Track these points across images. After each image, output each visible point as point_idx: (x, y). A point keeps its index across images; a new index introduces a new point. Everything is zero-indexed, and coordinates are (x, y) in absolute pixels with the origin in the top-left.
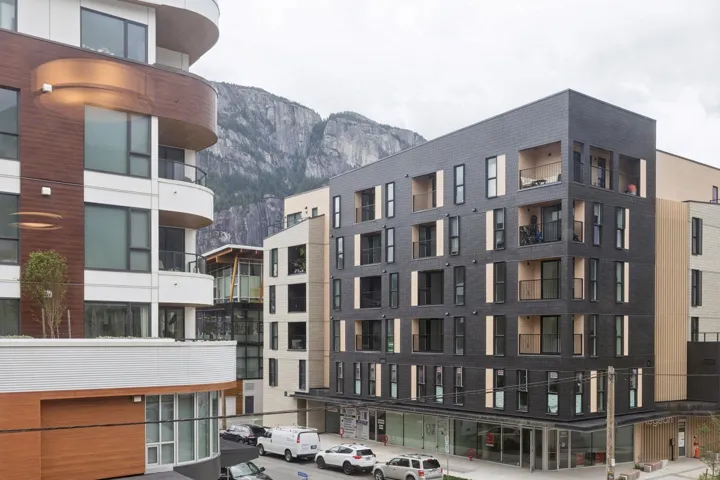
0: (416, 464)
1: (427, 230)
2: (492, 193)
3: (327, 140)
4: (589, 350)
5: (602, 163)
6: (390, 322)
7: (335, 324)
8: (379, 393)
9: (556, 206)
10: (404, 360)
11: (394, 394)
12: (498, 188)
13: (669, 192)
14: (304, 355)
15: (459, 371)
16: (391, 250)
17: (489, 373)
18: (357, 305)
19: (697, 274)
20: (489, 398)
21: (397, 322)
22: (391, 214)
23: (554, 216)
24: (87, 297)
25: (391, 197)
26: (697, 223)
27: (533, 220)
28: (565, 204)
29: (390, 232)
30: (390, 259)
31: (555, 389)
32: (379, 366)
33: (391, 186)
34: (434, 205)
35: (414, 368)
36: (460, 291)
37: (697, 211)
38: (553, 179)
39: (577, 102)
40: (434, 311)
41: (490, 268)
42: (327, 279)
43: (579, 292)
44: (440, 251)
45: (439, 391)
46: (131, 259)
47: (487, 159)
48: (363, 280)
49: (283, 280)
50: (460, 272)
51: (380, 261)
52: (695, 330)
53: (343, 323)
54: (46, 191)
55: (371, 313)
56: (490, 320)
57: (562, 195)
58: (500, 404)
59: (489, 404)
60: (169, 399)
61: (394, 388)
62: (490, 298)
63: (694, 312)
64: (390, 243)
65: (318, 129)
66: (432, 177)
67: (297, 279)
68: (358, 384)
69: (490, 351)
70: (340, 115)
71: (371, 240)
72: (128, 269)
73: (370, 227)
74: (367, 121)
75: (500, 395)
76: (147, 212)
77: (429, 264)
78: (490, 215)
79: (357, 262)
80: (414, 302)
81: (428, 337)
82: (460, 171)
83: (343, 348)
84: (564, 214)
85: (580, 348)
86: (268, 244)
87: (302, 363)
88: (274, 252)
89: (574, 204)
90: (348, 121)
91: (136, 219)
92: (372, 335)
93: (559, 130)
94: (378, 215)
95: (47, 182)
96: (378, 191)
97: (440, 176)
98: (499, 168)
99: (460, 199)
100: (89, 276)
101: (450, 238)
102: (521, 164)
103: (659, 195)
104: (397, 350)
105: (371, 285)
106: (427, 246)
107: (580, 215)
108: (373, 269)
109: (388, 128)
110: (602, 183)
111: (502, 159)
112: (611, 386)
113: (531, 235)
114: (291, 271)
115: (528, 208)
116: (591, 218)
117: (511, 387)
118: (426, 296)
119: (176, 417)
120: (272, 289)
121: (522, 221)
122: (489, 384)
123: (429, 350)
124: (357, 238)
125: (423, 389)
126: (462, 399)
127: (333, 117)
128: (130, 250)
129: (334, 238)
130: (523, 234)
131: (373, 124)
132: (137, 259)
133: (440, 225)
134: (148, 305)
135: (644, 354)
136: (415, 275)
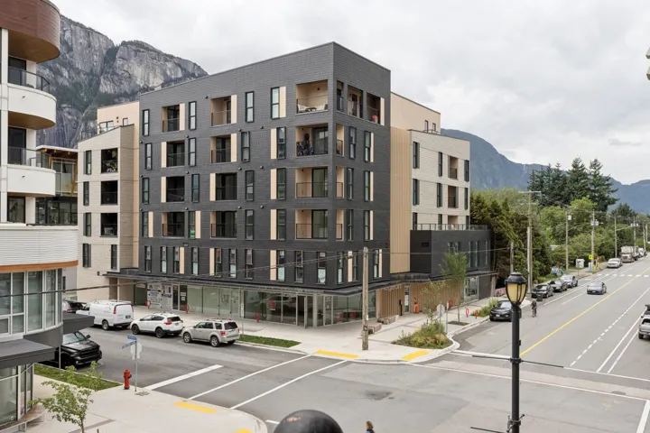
0: (219, 327)
1: (223, 141)
2: (275, 115)
3: (119, 62)
4: (347, 236)
5: (354, 99)
6: (191, 214)
7: (143, 215)
8: (182, 271)
9: (324, 128)
10: (205, 243)
11: (195, 272)
12: (280, 111)
13: (399, 121)
14: (116, 241)
15: (249, 253)
16: (193, 156)
17: (273, 253)
18: (163, 199)
19: (416, 181)
20: (273, 273)
21: (198, 214)
22: (193, 126)
23: (322, 135)
25: (193, 113)
26: (416, 145)
27: (306, 137)
28: (330, 127)
29: (193, 142)
30: (192, 163)
31: (323, 265)
32: (182, 249)
33: (193, 105)
34: (229, 121)
35: (212, 251)
36: (250, 190)
37: (417, 137)
38: (321, 108)
39: (340, 54)
40: (228, 205)
41: (274, 172)
42: (137, 177)
43: (340, 193)
44: (234, 158)
45: (233, 269)
47: (272, 89)
48: (169, 179)
49: (97, 178)
50: (251, 178)
51: (183, 164)
52: (415, 222)
53: (151, 214)
55: (176, 206)
56: (273, 213)
57: (328, 119)
58: (282, 277)
59: (273, 277)
60: (20, 277)
61: (195, 267)
62: (273, 196)
63: (414, 209)
64: (193, 149)
65: (111, 53)
66: (227, 100)
67: (109, 177)
68: (164, 264)
69: (273, 236)
70: (131, 43)
71: (175, 147)
73: (175, 137)
74: (154, 50)
75: (282, 270)
77: (225, 168)
78: (274, 132)
79: (164, 164)
80: (213, 197)
81: (223, 227)
82: (250, 96)
83: (151, 235)
84: (329, 134)
85: (340, 234)
86: (81, 148)
87: (114, 247)
88: (88, 153)
89: (337, 127)
90: (139, 48)
92: (176, 223)
93: (327, 72)
94: (182, 126)
96: (182, 108)
97: (234, 99)
98: (281, 96)
99: (250, 118)
101: (242, 148)
102: (297, 94)
103: (392, 125)
104: (198, 236)
105: (175, 184)
106: (223, 155)
107: (341, 136)
108: (177, 171)
109: (172, 57)
110: (355, 114)
111: (283, 90)
112: (366, 261)
113: (304, 149)
114: (104, 170)
115: (302, 128)
116: (349, 139)
117: (290, 264)
118: (221, 194)
119: (26, 291)
120: (86, 185)
121: (297, 138)
122: (273, 262)
123: (224, 235)
124: (164, 145)
125: (219, 268)
126: (252, 274)
127: (124, 44)
129: (144, 144)
130: (299, 148)
131: (159, 53)
133: (234, 138)
135: (383, 241)
136: (213, 177)
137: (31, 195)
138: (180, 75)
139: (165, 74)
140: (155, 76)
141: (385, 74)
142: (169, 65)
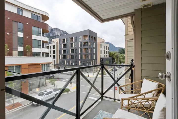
0: (72, 72)
1: (72, 44)
2: (80, 40)
3: (53, 31)
4: (91, 58)
5: (92, 38)
6: (67, 55)
7: (60, 56)
8: (66, 64)
9: (87, 42)
10: (69, 60)
11: (68, 64)
12: (81, 40)
13: (99, 41)
14: (55, 60)
15: (76, 61)
16: (67, 47)
17: (80, 61)
18: (63, 53)
19: (101, 50)
20: (80, 64)
21: (68, 55)
22: (67, 42)
23: (87, 43)
24: (33, 51)
25: (67, 40)
26: (101, 45)
27: (85, 44)
28: (88, 42)
29: (67, 44)
30: (67, 48)
31: (87, 63)
32: (66, 61)
33: (67, 39)
34: (73, 41)
35: (70, 61)
36: (76, 52)
37: (101, 43)
38: (87, 39)
39: (90, 31)
40: (73, 54)
41: (80, 49)
42: (58, 50)
43: (90, 52)
44: (74, 47)
45: (74, 63)
46: (39, 46)
47: (79, 36)
48: (63, 50)
49: (52, 50)
50: (76, 49)
52: (101, 56)
53: (61, 56)
54: (27, 37)
55: (64, 54)
56: (80, 55)
57: (88, 41)
58: (81, 65)
59: (80, 65)
60: (44, 64)
61: (68, 63)
62: (80, 53)
63: (101, 54)
64: (67, 45)
65: (52, 30)
66: (72, 38)
67: (54, 50)
68: (63, 63)
69: (80, 59)
70: (55, 28)
71: (64, 45)
72: (38, 48)
73: (64, 44)
74: (59, 29)
75: (81, 64)
76: (41, 41)
77: (72, 48)
78: (80, 43)
79: (63, 48)
80: (70, 53)
81: (72, 57)
82: (76, 37)
83: (61, 59)
84: (88, 43)
85: (90, 58)
86: (50, 45)
87: (55, 61)
88: (51, 46)
89: (89, 42)
90: (56, 29)
91: (39, 41)
92: (65, 57)
93: (88, 34)
94: (65, 42)
95: (27, 36)
96: (65, 39)
97: (73, 38)
98: (81, 37)
99: (76, 41)
100: (33, 49)
101: (75, 45)
102: (83, 37)
103: (97, 41)
104: (68, 59)
105: (64, 51)
106: (72, 46)
107: (90, 43)
108: (65, 49)
109: (62, 30)
110: (92, 40)
111: (81, 36)
112: (94, 62)
113: (84, 45)
114: (53, 49)
115: (84, 42)
116: (91, 44)
117: (82, 63)
118: (72, 52)
119: (45, 66)
120: (50, 51)
121: (83, 44)
122: (80, 62)
123: (72, 58)
124: (63, 45)
125: (71, 63)
126: (76, 64)
127: (54, 28)
128: (38, 45)
129: (59, 45)
130: (83, 45)
131: (60, 30)
132: (39, 47)
133: (74, 44)
134: (41, 53)
135: (96, 59)
136: (70, 50)
137: (45, 53)
138: (63, 33)
139: (61, 33)
140: (59, 33)
141: (96, 34)
142: (61, 32)
